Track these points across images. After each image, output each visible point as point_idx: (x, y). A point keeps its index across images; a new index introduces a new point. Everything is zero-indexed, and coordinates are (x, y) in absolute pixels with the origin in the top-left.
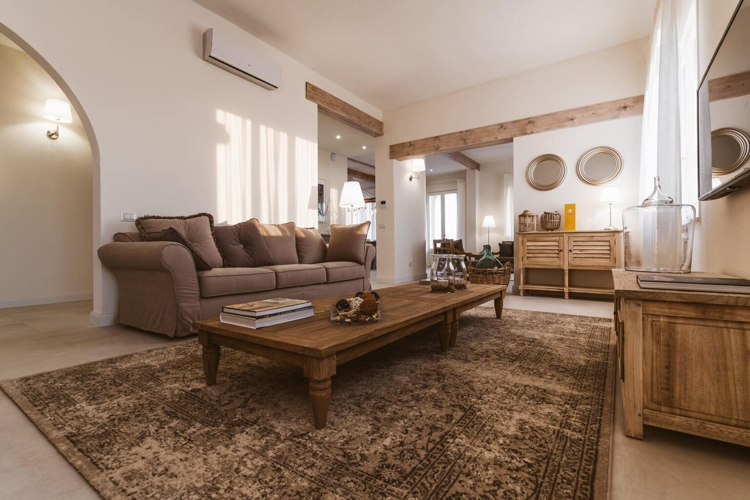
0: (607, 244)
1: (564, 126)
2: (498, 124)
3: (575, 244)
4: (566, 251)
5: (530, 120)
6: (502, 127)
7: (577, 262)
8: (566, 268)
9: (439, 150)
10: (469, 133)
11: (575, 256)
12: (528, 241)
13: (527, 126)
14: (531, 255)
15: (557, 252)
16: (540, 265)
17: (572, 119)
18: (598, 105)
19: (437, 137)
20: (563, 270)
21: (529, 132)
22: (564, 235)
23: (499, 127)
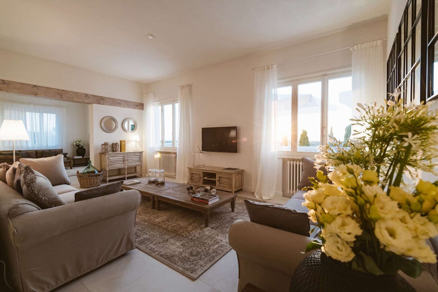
0: (139, 156)
1: (117, 106)
2: (84, 94)
3: (129, 157)
4: (126, 160)
5: (102, 98)
6: (87, 96)
7: (130, 164)
8: (126, 167)
9: (37, 95)
10: (64, 92)
11: (129, 162)
12: (111, 157)
13: (100, 100)
14: (112, 164)
15: (123, 161)
16: (116, 167)
17: (120, 104)
18: (129, 101)
19: (35, 86)
20: (125, 168)
21: (102, 103)
22: (126, 154)
23: (85, 95)
